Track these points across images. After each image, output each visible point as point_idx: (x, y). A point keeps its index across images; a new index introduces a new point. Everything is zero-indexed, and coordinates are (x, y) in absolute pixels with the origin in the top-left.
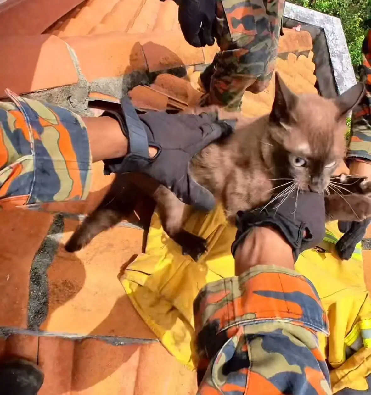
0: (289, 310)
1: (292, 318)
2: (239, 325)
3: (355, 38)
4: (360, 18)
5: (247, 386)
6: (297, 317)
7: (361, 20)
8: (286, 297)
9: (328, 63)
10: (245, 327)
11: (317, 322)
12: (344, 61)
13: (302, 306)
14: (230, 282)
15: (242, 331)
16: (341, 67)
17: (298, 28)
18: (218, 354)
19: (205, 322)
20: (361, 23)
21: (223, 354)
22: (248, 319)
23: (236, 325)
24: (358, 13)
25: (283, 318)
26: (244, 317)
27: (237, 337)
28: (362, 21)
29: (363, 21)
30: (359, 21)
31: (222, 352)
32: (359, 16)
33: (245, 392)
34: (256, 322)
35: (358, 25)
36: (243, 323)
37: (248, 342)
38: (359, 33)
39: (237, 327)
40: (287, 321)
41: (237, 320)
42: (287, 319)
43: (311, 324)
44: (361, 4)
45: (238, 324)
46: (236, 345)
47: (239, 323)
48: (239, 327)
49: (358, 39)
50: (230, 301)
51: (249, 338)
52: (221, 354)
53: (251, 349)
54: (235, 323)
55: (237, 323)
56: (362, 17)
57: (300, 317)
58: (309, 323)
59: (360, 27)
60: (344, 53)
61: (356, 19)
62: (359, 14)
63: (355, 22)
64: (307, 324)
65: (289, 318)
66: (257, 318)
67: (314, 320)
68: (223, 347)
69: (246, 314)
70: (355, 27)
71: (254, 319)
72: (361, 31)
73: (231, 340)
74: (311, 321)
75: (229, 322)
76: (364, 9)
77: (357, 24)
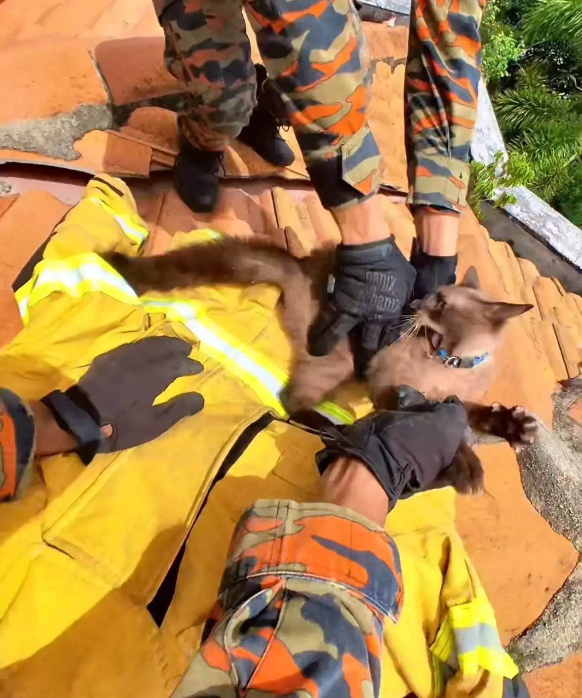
0: (350, 573)
1: (352, 586)
2: (282, 576)
3: (491, 37)
4: (496, 8)
5: (263, 658)
6: (358, 585)
7: (497, 11)
8: (352, 555)
10: (289, 580)
11: (383, 600)
13: (371, 573)
14: (286, 509)
15: (283, 584)
17: (391, 22)
18: (240, 607)
19: (237, 554)
20: (497, 15)
21: (248, 609)
22: (295, 571)
23: (277, 575)
25: (339, 581)
26: (291, 566)
27: (273, 591)
28: (499, 11)
29: (501, 11)
30: (494, 12)
31: (247, 605)
33: (259, 664)
34: (303, 578)
35: (494, 18)
36: (286, 574)
37: (285, 598)
38: (496, 29)
39: (279, 578)
40: (343, 587)
41: (280, 567)
42: (345, 584)
43: (375, 601)
45: (280, 575)
46: (268, 601)
47: (284, 572)
48: (281, 578)
49: (495, 38)
50: (279, 537)
51: (288, 595)
52: (245, 607)
53: (286, 609)
54: (278, 571)
55: (279, 572)
56: (499, 7)
57: (362, 586)
58: (371, 599)
59: (497, 20)
64: (368, 599)
65: (347, 584)
66: (306, 572)
67: (380, 595)
68: (251, 598)
69: (294, 563)
70: (490, 22)
71: (302, 572)
72: (498, 26)
73: (264, 593)
74: (376, 596)
75: (269, 567)
77: (492, 16)
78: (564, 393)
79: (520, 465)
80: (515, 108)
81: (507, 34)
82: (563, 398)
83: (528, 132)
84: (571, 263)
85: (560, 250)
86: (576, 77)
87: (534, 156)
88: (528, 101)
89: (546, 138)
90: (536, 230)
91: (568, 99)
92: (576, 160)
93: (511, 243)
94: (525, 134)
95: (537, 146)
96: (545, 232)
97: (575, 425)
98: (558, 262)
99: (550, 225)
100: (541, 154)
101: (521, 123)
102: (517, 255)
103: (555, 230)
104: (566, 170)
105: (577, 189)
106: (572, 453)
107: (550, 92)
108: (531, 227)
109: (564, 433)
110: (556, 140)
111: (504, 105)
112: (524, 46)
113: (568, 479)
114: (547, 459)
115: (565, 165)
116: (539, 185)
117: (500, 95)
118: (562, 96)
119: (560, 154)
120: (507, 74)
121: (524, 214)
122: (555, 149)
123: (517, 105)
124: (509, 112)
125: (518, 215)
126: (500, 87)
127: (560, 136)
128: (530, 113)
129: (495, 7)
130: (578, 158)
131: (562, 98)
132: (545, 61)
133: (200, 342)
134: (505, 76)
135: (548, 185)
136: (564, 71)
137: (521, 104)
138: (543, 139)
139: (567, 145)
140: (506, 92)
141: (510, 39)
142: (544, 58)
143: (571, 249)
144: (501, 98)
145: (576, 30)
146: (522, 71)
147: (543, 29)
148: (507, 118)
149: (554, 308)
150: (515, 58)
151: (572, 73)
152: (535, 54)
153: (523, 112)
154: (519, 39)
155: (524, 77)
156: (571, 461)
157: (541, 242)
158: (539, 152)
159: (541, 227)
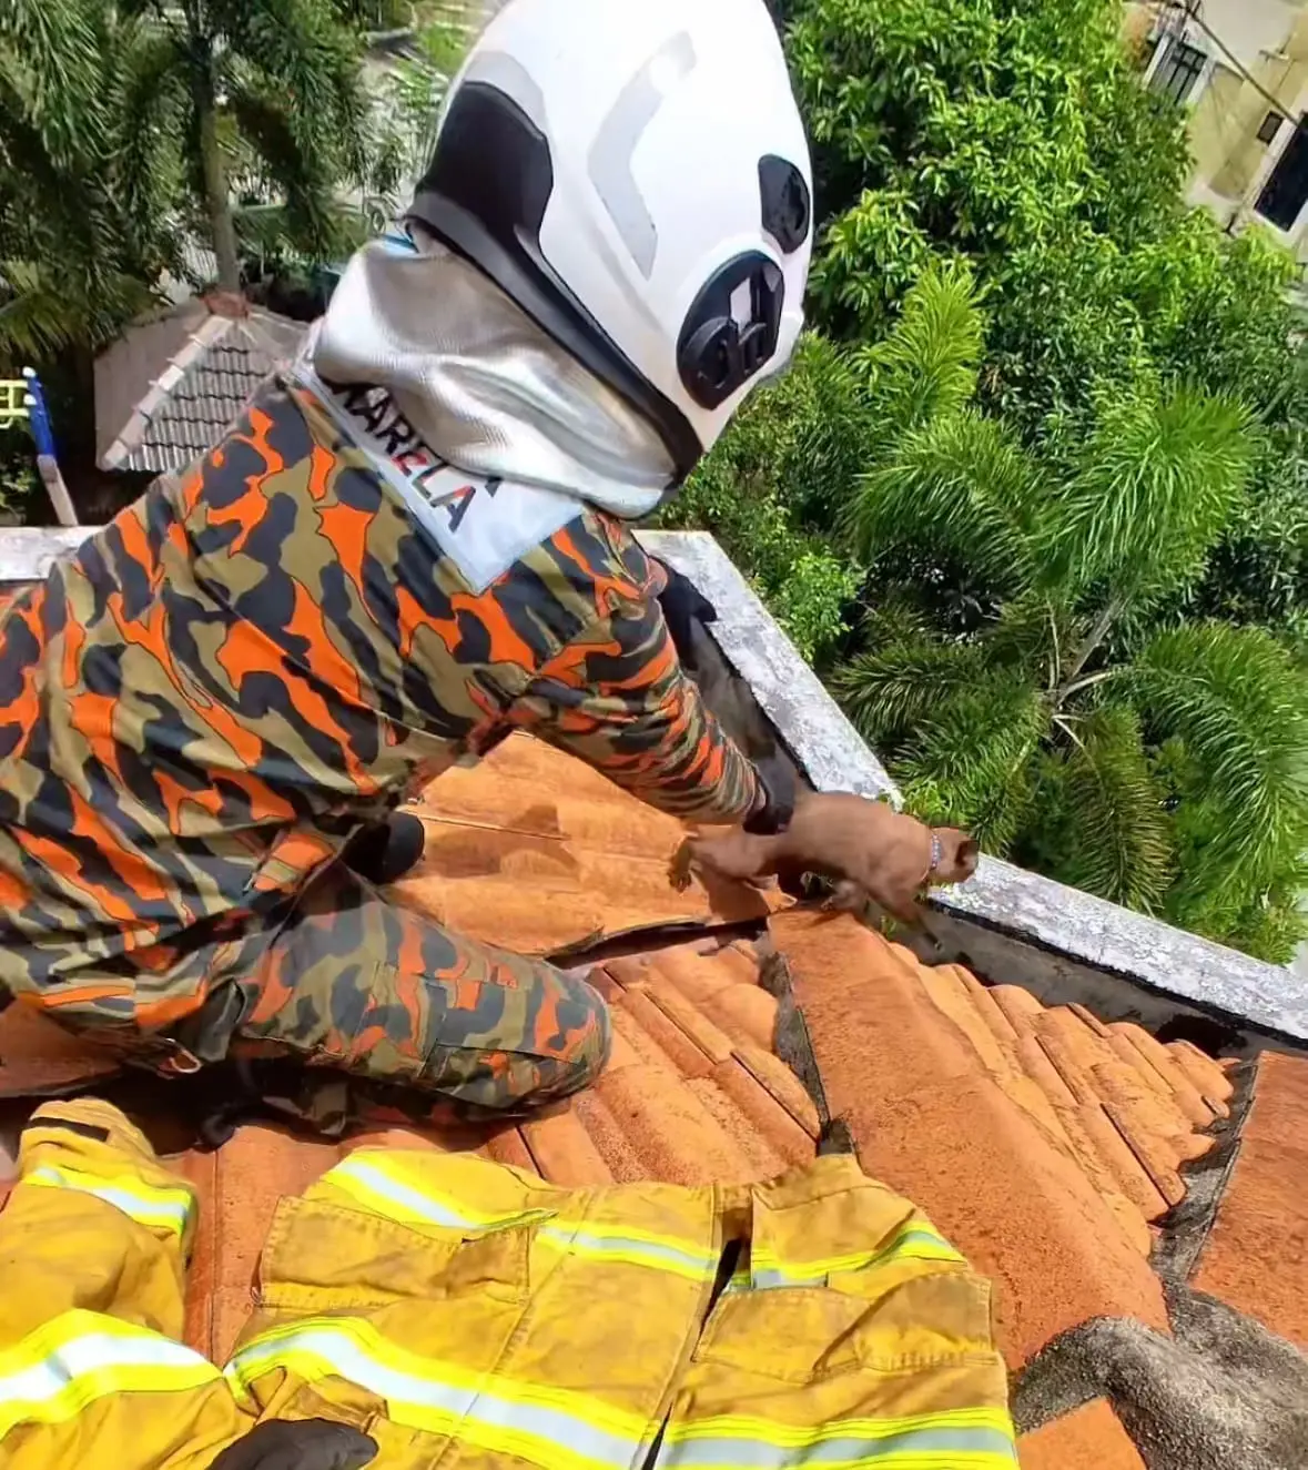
3: (790, 565)
4: (782, 509)
7: (785, 513)
9: (725, 673)
12: (770, 652)
16: (769, 671)
20: (788, 521)
24: (767, 494)
28: (790, 513)
29: (793, 514)
30: (781, 517)
32: (776, 504)
35: (784, 528)
38: (796, 549)
44: (767, 469)
49: (798, 566)
56: (784, 503)
59: (791, 530)
60: (763, 627)
61: (770, 513)
62: (773, 497)
63: (771, 521)
70: (780, 537)
72: (798, 541)
76: (779, 481)
77: (779, 526)
78: (1170, 1245)
79: (1134, 1440)
80: (882, 686)
81: (819, 553)
82: (1171, 1255)
83: (923, 726)
84: (1093, 965)
85: (1064, 945)
86: (977, 598)
87: (950, 769)
88: (903, 666)
89: (961, 728)
90: (1004, 921)
91: (975, 644)
92: (1031, 753)
93: (964, 960)
94: (918, 731)
95: (948, 748)
96: (1023, 921)
97: (1214, 1310)
98: (1067, 969)
99: (1027, 903)
100: (962, 761)
101: (902, 713)
102: (986, 981)
103: (1039, 908)
104: (1021, 777)
105: (1056, 806)
106: (1227, 1373)
107: (939, 639)
108: (994, 918)
109: (1197, 1335)
110: (981, 727)
111: (858, 687)
112: (858, 566)
113: (1237, 1435)
114: (1183, 1410)
115: (1015, 768)
116: (980, 820)
117: (845, 670)
118: (964, 639)
119: (997, 751)
120: (845, 627)
121: (971, 898)
122: (985, 744)
123: (884, 681)
124: (873, 698)
125: (960, 901)
126: (839, 653)
127: (987, 716)
128: (915, 689)
129: (780, 508)
130: (1034, 749)
131: (966, 644)
132: (907, 583)
133: (385, 1402)
134: (842, 632)
135: (996, 817)
136: (951, 592)
137: (891, 676)
138: (957, 733)
139: (1006, 731)
140: (855, 661)
141: (827, 560)
142: (904, 578)
143: (1084, 934)
144: (850, 675)
145: (946, 514)
146: (871, 613)
147: (885, 525)
148: (875, 709)
149: (1093, 1068)
150: (850, 592)
151: (966, 593)
152: (885, 574)
153: (900, 689)
154: (844, 555)
155: (878, 624)
156: (1229, 1392)
157: (1023, 940)
158: (957, 758)
159: (1012, 912)
